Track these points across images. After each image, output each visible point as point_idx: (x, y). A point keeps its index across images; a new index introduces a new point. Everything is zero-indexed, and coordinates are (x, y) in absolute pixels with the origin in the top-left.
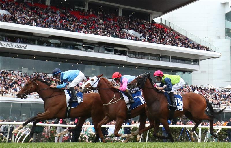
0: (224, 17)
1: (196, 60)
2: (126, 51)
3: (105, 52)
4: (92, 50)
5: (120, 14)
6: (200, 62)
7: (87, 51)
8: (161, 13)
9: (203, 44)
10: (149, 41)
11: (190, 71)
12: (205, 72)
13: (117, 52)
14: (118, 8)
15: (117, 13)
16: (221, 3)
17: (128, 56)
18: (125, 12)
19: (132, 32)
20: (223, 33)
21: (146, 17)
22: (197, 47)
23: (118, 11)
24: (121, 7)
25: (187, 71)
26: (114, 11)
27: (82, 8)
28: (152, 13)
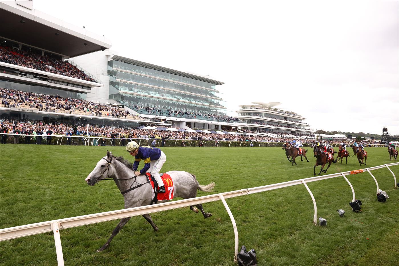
0: (107, 63)
1: (89, 87)
2: (47, 79)
3: (34, 78)
4: (25, 76)
5: (43, 54)
6: (91, 88)
7: (22, 77)
8: (69, 57)
9: (93, 78)
10: (61, 74)
11: (86, 93)
12: (94, 93)
13: (41, 79)
14: (42, 51)
15: (41, 54)
16: (106, 55)
17: (48, 82)
18: (46, 53)
19: (50, 67)
20: (106, 73)
21: (60, 58)
22: (90, 80)
23: (42, 53)
24: (43, 51)
25: (84, 93)
26: (39, 53)
27: (18, 49)
28: (63, 57)
